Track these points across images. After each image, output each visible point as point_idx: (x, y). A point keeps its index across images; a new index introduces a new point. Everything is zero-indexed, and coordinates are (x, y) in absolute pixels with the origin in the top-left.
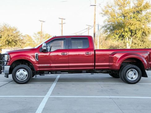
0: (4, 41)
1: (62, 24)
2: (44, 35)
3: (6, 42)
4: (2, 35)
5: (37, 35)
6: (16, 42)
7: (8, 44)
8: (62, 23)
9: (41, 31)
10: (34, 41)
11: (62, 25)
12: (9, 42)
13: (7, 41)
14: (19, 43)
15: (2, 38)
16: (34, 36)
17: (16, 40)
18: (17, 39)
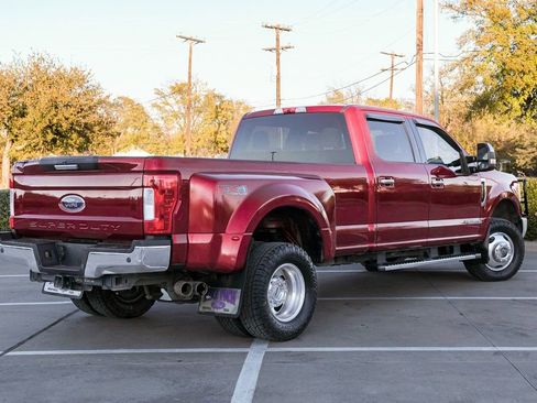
0: (38, 130)
1: (277, 50)
2: (197, 99)
3: (44, 132)
4: (28, 102)
5: (171, 101)
6: (85, 132)
7: (54, 141)
8: (278, 46)
9: (187, 81)
10: (156, 127)
11: (278, 54)
12: (58, 133)
13: (51, 127)
14: (97, 138)
15: (29, 118)
16: (155, 105)
17: (86, 126)
18: (91, 119)
